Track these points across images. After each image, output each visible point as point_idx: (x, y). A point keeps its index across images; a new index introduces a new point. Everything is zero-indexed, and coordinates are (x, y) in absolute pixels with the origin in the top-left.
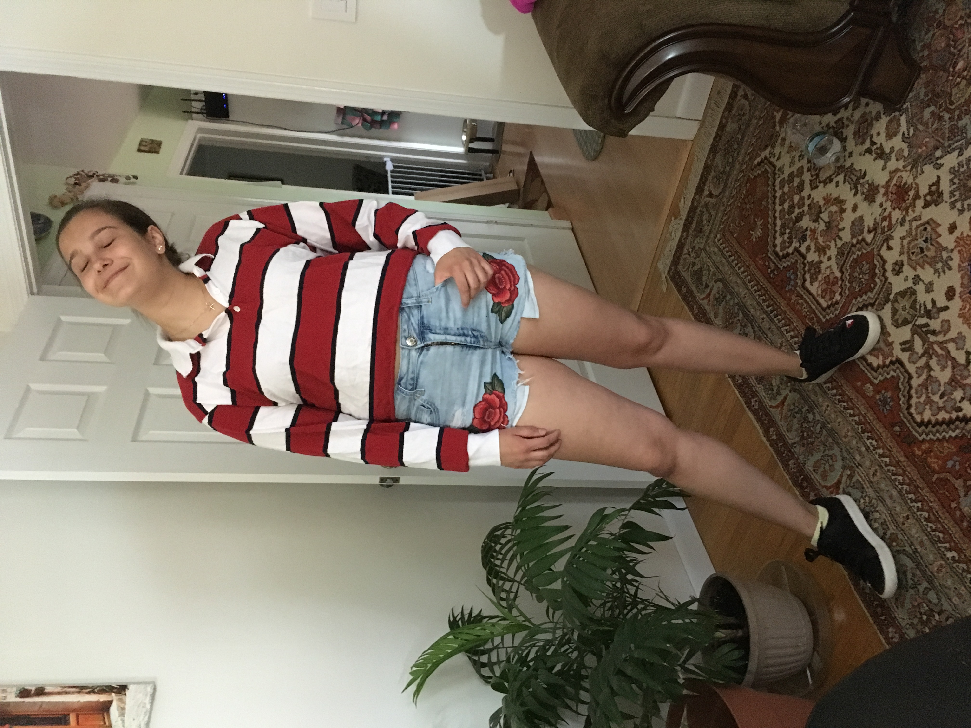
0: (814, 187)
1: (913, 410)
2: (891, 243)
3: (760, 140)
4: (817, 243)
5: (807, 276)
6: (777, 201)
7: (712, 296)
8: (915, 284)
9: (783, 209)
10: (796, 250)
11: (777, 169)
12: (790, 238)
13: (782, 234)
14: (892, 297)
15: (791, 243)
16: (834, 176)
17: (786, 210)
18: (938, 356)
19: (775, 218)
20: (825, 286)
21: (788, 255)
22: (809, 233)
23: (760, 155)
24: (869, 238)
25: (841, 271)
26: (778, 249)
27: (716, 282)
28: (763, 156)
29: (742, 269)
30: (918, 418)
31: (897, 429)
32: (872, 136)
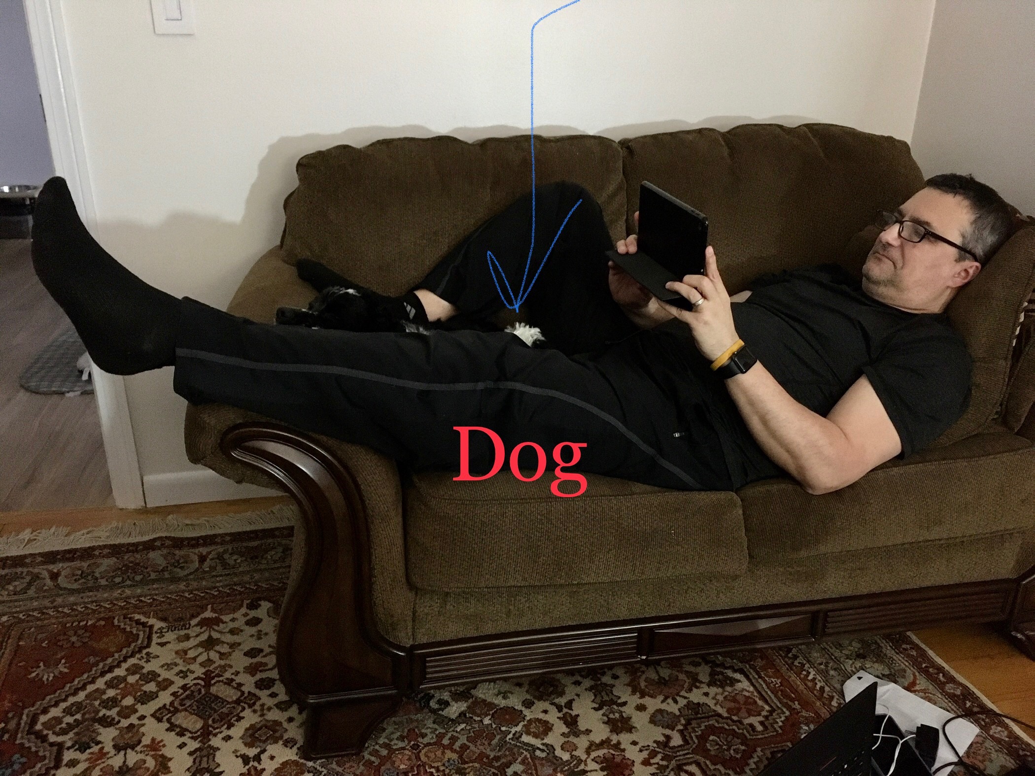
0: (157, 716)
3: (165, 607)
6: (109, 676)
9: (104, 693)
10: (60, 746)
11: (147, 650)
12: (70, 727)
13: (68, 711)
15: (64, 732)
16: (189, 735)
17: (105, 697)
19: (84, 688)
21: (44, 739)
22: (95, 749)
23: (149, 617)
26: (43, 719)
28: (152, 621)
32: (263, 751)
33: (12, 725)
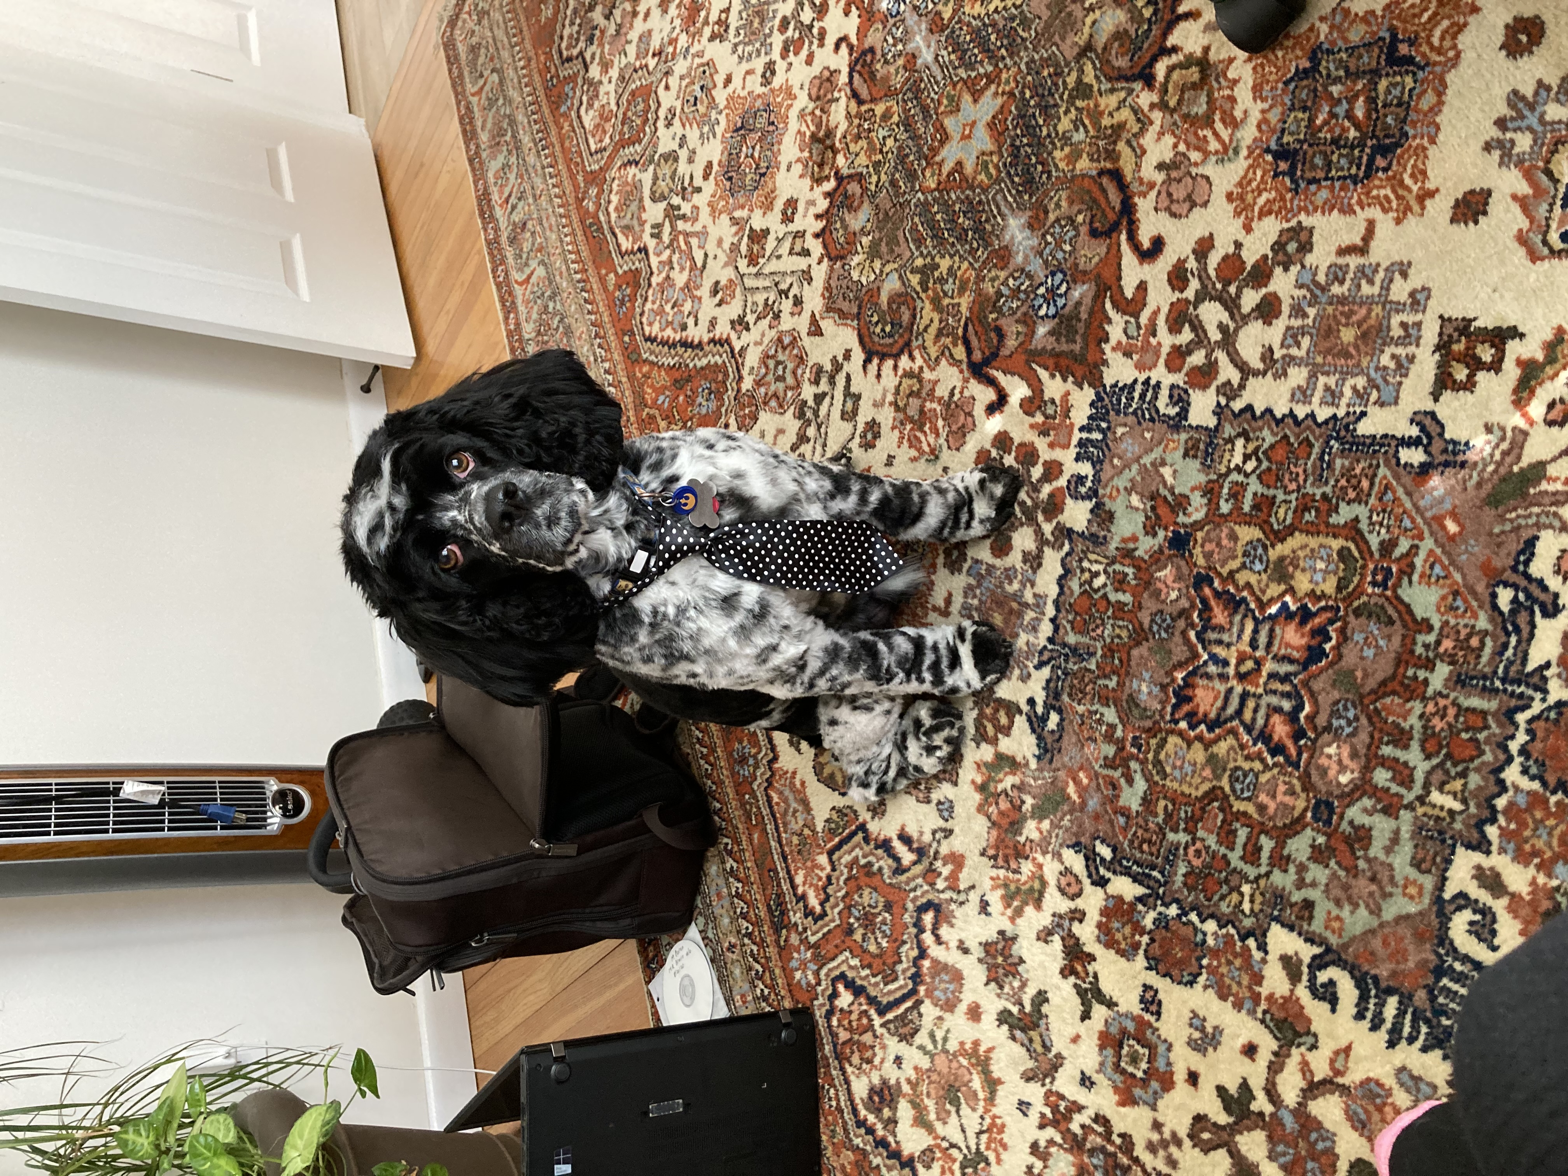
1: (644, 320)
2: (671, 80)
4: (602, 52)
5: (585, 98)
7: (484, 95)
8: (681, 146)
10: (581, 54)
12: (578, 33)
13: (572, 23)
14: (656, 157)
15: (578, 40)
18: (681, 251)
20: (598, 120)
21: (569, 59)
22: (597, 33)
24: (652, 62)
25: (618, 104)
26: (564, 45)
27: (493, 71)
29: (522, 63)
30: (647, 329)
31: (626, 339)
33: (553, 70)
